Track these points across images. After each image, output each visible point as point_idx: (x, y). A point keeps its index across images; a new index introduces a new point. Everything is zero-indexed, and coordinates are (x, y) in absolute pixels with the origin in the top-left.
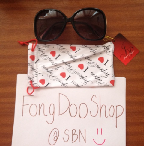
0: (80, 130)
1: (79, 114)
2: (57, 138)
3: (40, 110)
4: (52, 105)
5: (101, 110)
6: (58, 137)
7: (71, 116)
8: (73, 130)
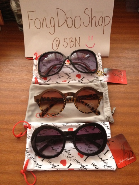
0: (75, 38)
1: (75, 24)
2: (59, 45)
3: (43, 24)
5: (92, 21)
7: (68, 27)
8: (70, 39)
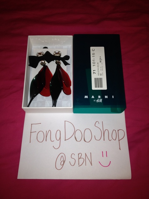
0: (85, 153)
1: (84, 138)
2: (64, 163)
3: (46, 137)
4: (59, 132)
5: (104, 134)
6: (65, 161)
7: (77, 141)
8: (79, 154)
